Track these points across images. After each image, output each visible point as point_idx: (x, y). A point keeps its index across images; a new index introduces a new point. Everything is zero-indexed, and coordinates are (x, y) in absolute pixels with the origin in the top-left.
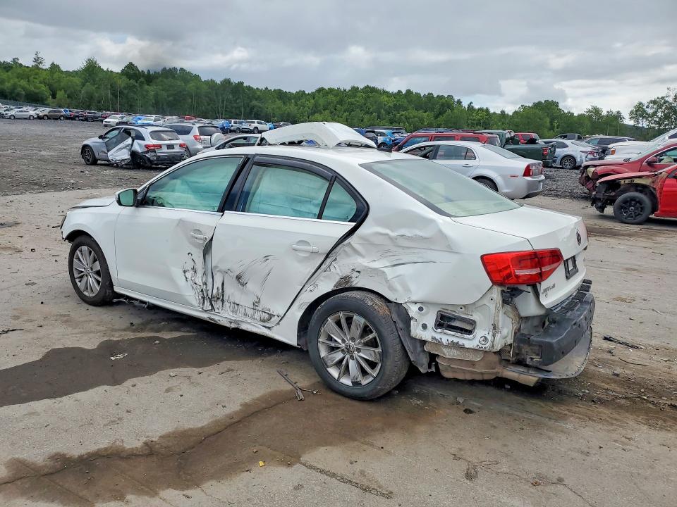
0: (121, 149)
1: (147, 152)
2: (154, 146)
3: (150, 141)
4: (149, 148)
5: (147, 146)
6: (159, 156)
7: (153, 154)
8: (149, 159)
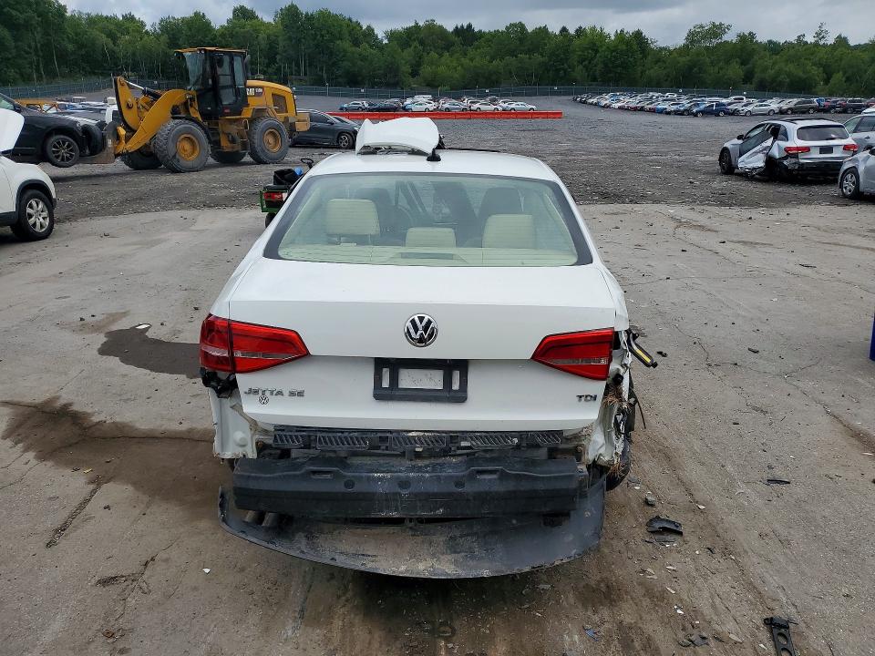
0: (756, 153)
1: (785, 158)
2: (798, 149)
3: (795, 142)
4: (791, 153)
5: (787, 149)
6: (803, 164)
7: (793, 160)
8: (786, 167)
